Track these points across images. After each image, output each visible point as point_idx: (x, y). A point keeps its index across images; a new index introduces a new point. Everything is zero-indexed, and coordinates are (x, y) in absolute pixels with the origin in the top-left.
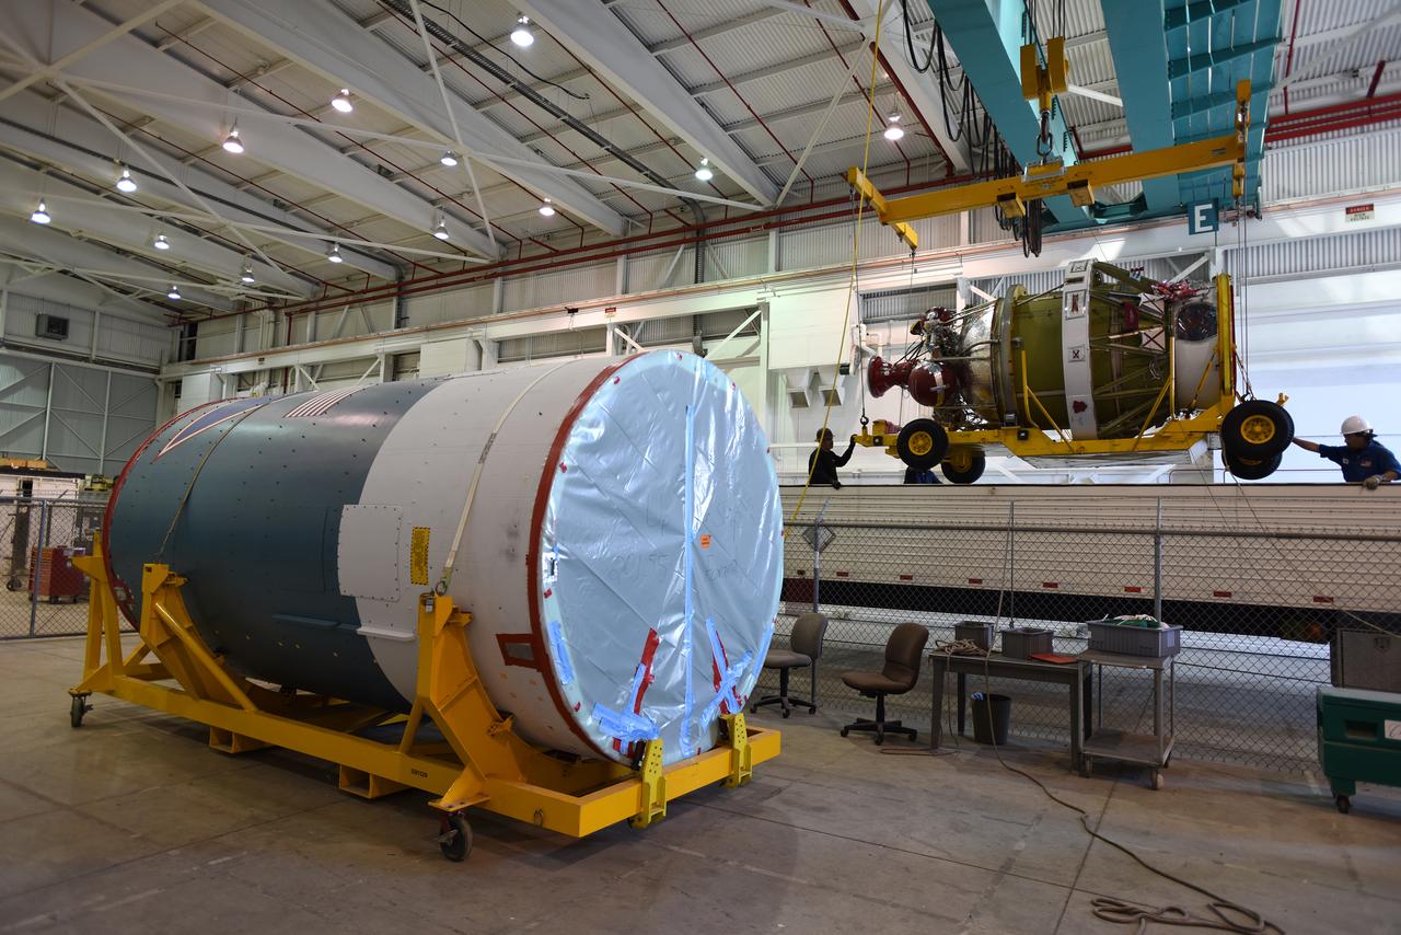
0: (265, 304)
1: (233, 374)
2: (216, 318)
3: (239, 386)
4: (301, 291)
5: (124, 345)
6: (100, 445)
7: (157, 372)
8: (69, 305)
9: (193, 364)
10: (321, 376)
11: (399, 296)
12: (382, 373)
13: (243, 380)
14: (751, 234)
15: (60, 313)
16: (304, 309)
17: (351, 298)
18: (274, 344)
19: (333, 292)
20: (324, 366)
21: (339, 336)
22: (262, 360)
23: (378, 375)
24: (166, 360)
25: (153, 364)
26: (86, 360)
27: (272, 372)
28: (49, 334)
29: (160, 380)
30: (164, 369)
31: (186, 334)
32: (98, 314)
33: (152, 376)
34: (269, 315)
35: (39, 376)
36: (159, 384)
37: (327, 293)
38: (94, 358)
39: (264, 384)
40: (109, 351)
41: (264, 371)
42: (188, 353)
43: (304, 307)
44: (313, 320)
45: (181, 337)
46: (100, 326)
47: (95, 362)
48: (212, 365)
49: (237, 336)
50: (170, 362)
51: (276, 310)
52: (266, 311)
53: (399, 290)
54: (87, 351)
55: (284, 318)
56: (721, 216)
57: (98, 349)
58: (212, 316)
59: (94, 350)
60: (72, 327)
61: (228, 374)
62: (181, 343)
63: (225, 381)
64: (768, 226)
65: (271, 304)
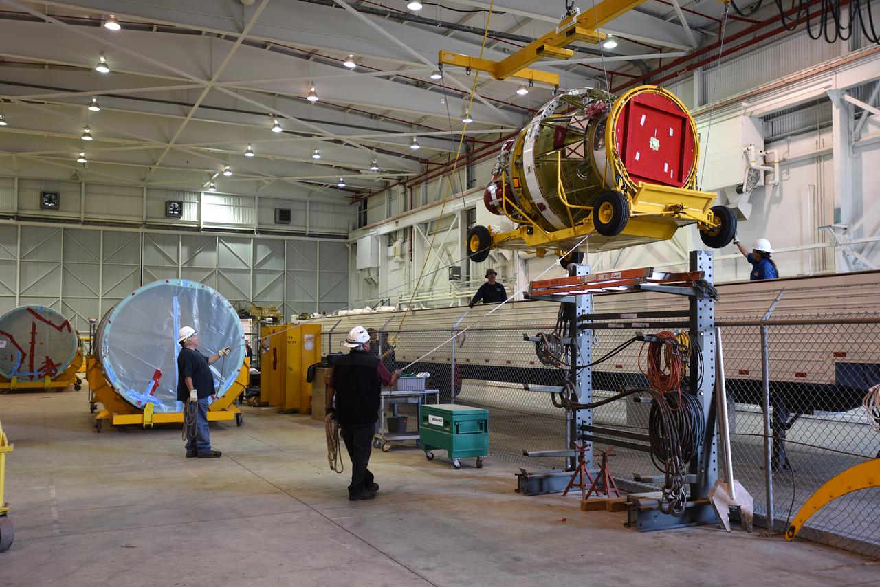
0: (397, 181)
1: (385, 235)
2: (373, 194)
3: (390, 243)
4: (414, 170)
5: (325, 222)
6: (316, 292)
7: (347, 237)
8: (291, 200)
9: (364, 230)
10: (431, 230)
11: (468, 164)
12: (459, 225)
13: (391, 237)
14: (680, 77)
15: (285, 206)
16: (417, 182)
17: (442, 170)
18: (405, 210)
19: (431, 167)
20: (432, 222)
21: (439, 199)
22: (397, 222)
23: (458, 227)
24: (351, 228)
25: (343, 232)
26: (303, 235)
27: (405, 229)
28: (281, 221)
29: (348, 243)
30: (350, 235)
31: (363, 207)
32: (308, 203)
33: (343, 240)
34: (400, 188)
35: (279, 250)
36: (348, 245)
37: (429, 169)
38: (308, 233)
39: (400, 240)
40: (317, 227)
41: (399, 230)
42: (363, 223)
43: (417, 180)
44: (424, 188)
45: (360, 210)
46: (310, 211)
47: (310, 235)
48: (371, 230)
49: (385, 206)
50: (354, 229)
51: (404, 184)
52: (398, 186)
53: (468, 159)
54: (303, 229)
55: (409, 190)
56: (656, 66)
57: (310, 227)
58: (372, 194)
59: (308, 228)
60: (293, 214)
61: (381, 235)
62: (360, 214)
63: (380, 240)
64: (691, 68)
65: (400, 181)
